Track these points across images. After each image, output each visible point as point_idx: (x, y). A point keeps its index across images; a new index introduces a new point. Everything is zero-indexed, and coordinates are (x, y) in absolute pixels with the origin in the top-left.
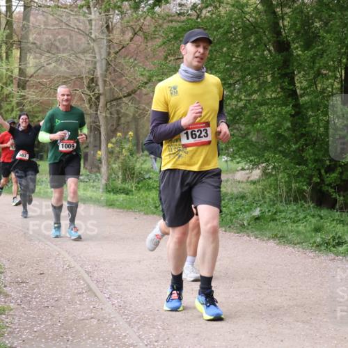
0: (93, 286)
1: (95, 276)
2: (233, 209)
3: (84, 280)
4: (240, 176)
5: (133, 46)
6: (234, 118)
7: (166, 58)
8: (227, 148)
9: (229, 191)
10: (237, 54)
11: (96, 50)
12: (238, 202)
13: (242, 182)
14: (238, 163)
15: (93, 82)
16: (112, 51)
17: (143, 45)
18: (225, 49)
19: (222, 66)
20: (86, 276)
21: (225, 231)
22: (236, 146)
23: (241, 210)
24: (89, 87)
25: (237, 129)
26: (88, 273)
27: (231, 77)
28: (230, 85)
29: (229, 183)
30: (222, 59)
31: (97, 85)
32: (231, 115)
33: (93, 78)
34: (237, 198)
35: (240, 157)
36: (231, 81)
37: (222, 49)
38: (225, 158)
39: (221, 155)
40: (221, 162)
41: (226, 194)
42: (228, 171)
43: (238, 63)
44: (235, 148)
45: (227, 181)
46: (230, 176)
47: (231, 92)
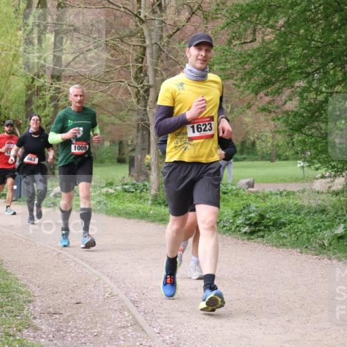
0: (140, 318)
1: (143, 306)
2: (310, 225)
3: (129, 312)
4: (319, 185)
5: (189, 28)
6: (313, 114)
7: (230, 42)
8: (303, 152)
9: (306, 203)
10: (317, 37)
11: (146, 33)
12: (317, 217)
13: (322, 193)
14: (317, 169)
15: (141, 72)
16: (165, 35)
17: (202, 27)
18: (302, 31)
19: (299, 51)
20: (131, 306)
21: (301, 253)
22: (315, 148)
23: (320, 227)
24: (136, 78)
25: (316, 128)
26: (134, 302)
27: (310, 64)
28: (309, 74)
29: (306, 194)
30: (299, 43)
31: (146, 75)
32: (309, 111)
33: (141, 67)
34: (316, 212)
35: (319, 162)
36: (309, 70)
37: (298, 31)
38: (300, 163)
39: (297, 159)
40: (296, 167)
41: (302, 207)
42: (305, 179)
43: (318, 48)
44: (313, 151)
45: (303, 191)
46: (306, 186)
47: (310, 83)
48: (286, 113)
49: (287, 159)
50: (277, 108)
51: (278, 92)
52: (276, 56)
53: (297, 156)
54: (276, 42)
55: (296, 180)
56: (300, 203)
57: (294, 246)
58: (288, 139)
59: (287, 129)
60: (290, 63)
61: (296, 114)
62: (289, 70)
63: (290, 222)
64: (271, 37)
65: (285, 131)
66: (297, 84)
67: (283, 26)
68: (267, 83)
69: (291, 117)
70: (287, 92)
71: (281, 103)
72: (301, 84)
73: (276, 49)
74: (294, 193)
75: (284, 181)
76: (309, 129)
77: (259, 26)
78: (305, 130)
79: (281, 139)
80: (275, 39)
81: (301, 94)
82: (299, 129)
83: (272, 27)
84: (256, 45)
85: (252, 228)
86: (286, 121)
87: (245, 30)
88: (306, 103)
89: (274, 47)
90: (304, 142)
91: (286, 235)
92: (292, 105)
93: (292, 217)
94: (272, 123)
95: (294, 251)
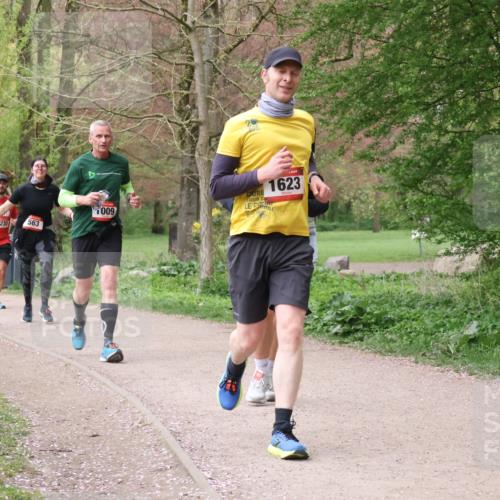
1: (187, 439)
2: (429, 323)
4: (443, 265)
5: (257, 39)
6: (434, 163)
7: (315, 60)
8: (420, 217)
9: (423, 292)
10: (440, 52)
11: (194, 47)
12: (438, 311)
13: (447, 276)
14: (440, 242)
15: (187, 102)
16: (222, 49)
17: (276, 38)
18: (418, 44)
19: (414, 72)
20: (170, 440)
21: (417, 362)
22: (436, 213)
23: (444, 325)
24: (180, 112)
25: (437, 182)
26: (175, 434)
27: (429, 92)
28: (428, 106)
29: (423, 277)
30: (414, 60)
31: (194, 107)
32: (428, 159)
33: (187, 96)
34: (437, 304)
35: (443, 232)
36: (429, 99)
37: (413, 42)
38: (416, 234)
39: (410, 228)
40: (409, 240)
41: (417, 297)
42: (421, 256)
43: (442, 67)
44: (434, 217)
45: (420, 274)
46: (425, 266)
47: (430, 118)
48: (396, 161)
49: (396, 227)
50: (383, 153)
51: (384, 131)
52: (381, 80)
53: (410, 223)
54: (381, 59)
55: (409, 258)
56: (415, 290)
57: (405, 352)
58: (398, 199)
59: (396, 185)
60: (402, 90)
61: (410, 163)
62: (400, 99)
63: (401, 319)
64: (375, 52)
65: (394, 188)
66: (411, 120)
67: (392, 36)
68: (369, 119)
69: (403, 168)
70: (397, 131)
71: (388, 147)
72: (418, 119)
73: (382, 69)
74: (406, 277)
75: (392, 259)
76: (429, 185)
77: (357, 37)
78: (423, 186)
79: (388, 200)
80: (380, 55)
81: (417, 135)
82: (414, 184)
83: (376, 37)
84: (353, 63)
85: (346, 327)
86: (395, 174)
87: (337, 42)
88: (424, 146)
89: (378, 67)
90: (421, 204)
91: (394, 337)
92: (404, 150)
93: (404, 311)
94: (376, 175)
95: (406, 360)
